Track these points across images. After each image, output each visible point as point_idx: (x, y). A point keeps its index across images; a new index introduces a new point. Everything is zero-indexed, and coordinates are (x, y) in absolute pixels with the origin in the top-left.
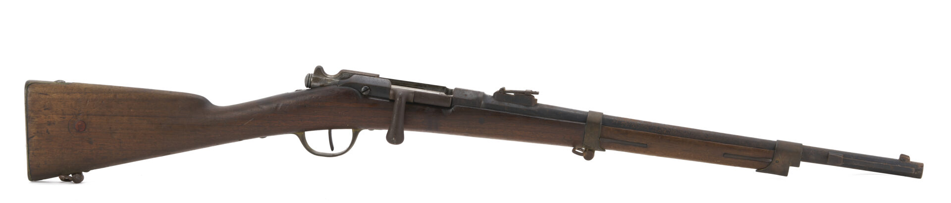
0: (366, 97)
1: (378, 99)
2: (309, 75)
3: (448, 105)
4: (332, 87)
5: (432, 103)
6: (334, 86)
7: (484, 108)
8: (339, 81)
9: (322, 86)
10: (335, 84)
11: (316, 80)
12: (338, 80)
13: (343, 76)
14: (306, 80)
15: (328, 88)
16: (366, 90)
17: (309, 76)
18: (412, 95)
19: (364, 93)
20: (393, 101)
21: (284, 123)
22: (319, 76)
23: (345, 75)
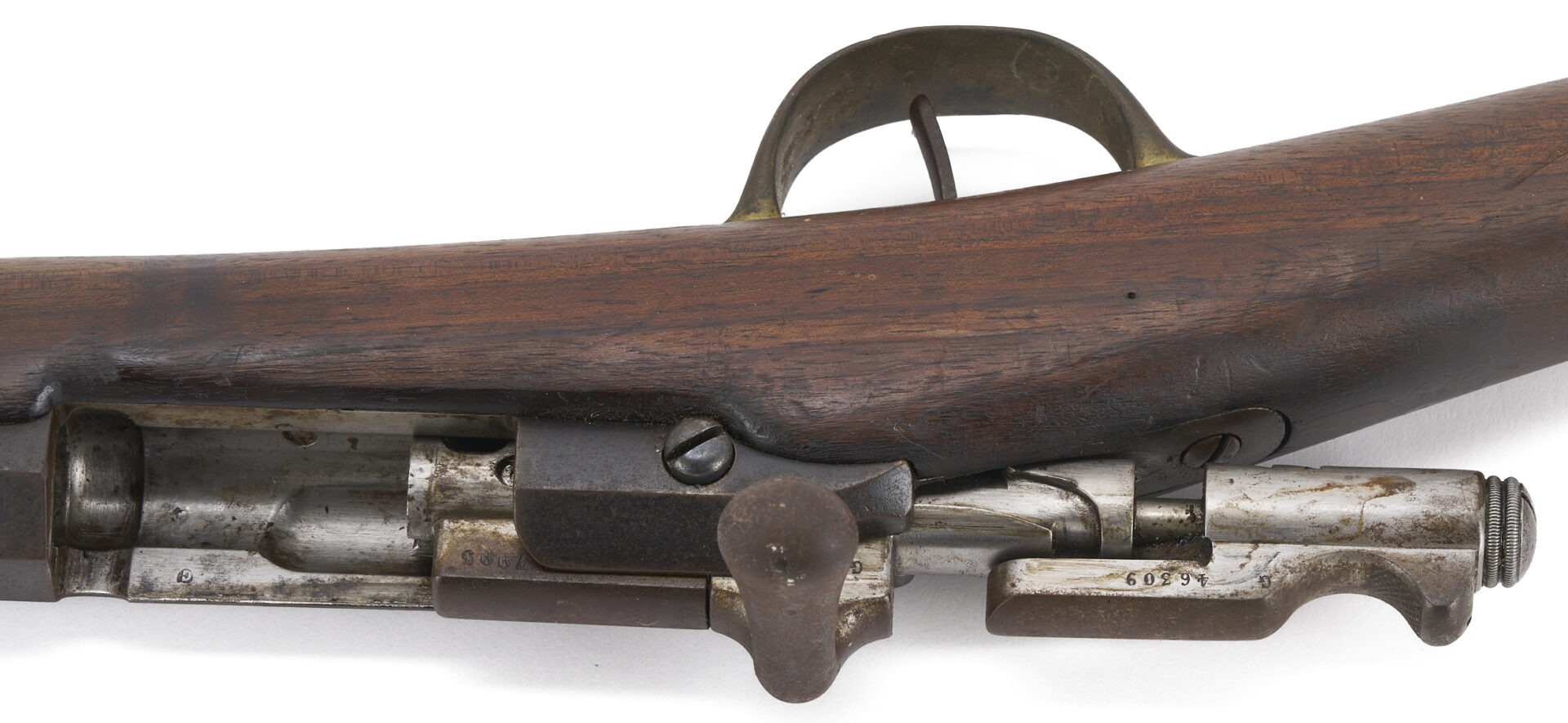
21: (1278, 182)
22: (1433, 557)
23: (1244, 580)
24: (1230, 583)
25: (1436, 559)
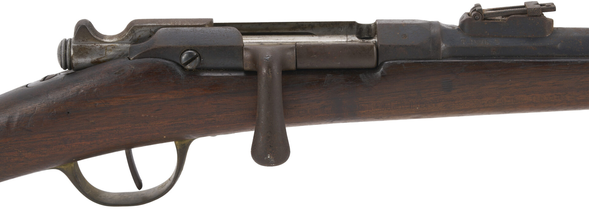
0: (193, 73)
1: (220, 75)
2: (66, 41)
3: (371, 63)
4: (117, 63)
5: (337, 64)
6: (122, 60)
7: (447, 58)
8: (130, 48)
9: (97, 63)
10: (123, 55)
11: (81, 51)
12: (129, 45)
13: (137, 36)
14: (60, 55)
15: (109, 66)
16: (191, 59)
17: (65, 45)
18: (291, 54)
19: (188, 67)
20: (253, 74)
21: (29, 153)
22: (85, 41)
23: (139, 31)
24: (143, 31)
25: (85, 40)
